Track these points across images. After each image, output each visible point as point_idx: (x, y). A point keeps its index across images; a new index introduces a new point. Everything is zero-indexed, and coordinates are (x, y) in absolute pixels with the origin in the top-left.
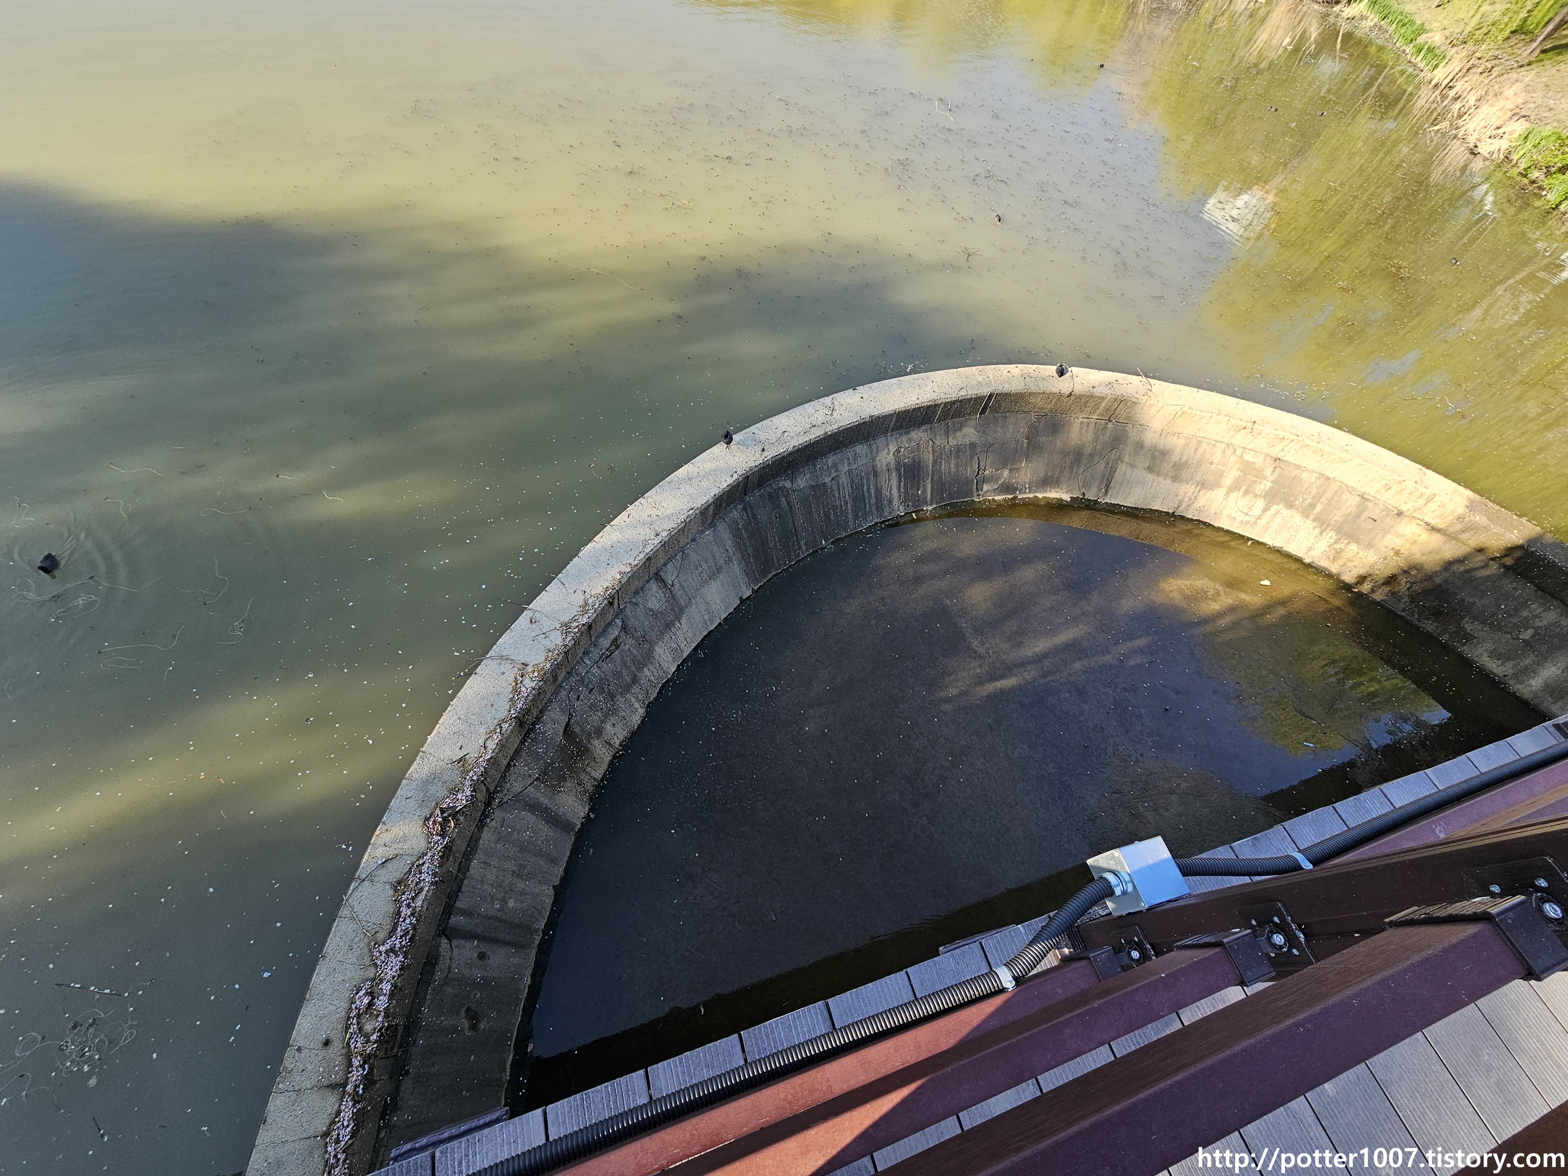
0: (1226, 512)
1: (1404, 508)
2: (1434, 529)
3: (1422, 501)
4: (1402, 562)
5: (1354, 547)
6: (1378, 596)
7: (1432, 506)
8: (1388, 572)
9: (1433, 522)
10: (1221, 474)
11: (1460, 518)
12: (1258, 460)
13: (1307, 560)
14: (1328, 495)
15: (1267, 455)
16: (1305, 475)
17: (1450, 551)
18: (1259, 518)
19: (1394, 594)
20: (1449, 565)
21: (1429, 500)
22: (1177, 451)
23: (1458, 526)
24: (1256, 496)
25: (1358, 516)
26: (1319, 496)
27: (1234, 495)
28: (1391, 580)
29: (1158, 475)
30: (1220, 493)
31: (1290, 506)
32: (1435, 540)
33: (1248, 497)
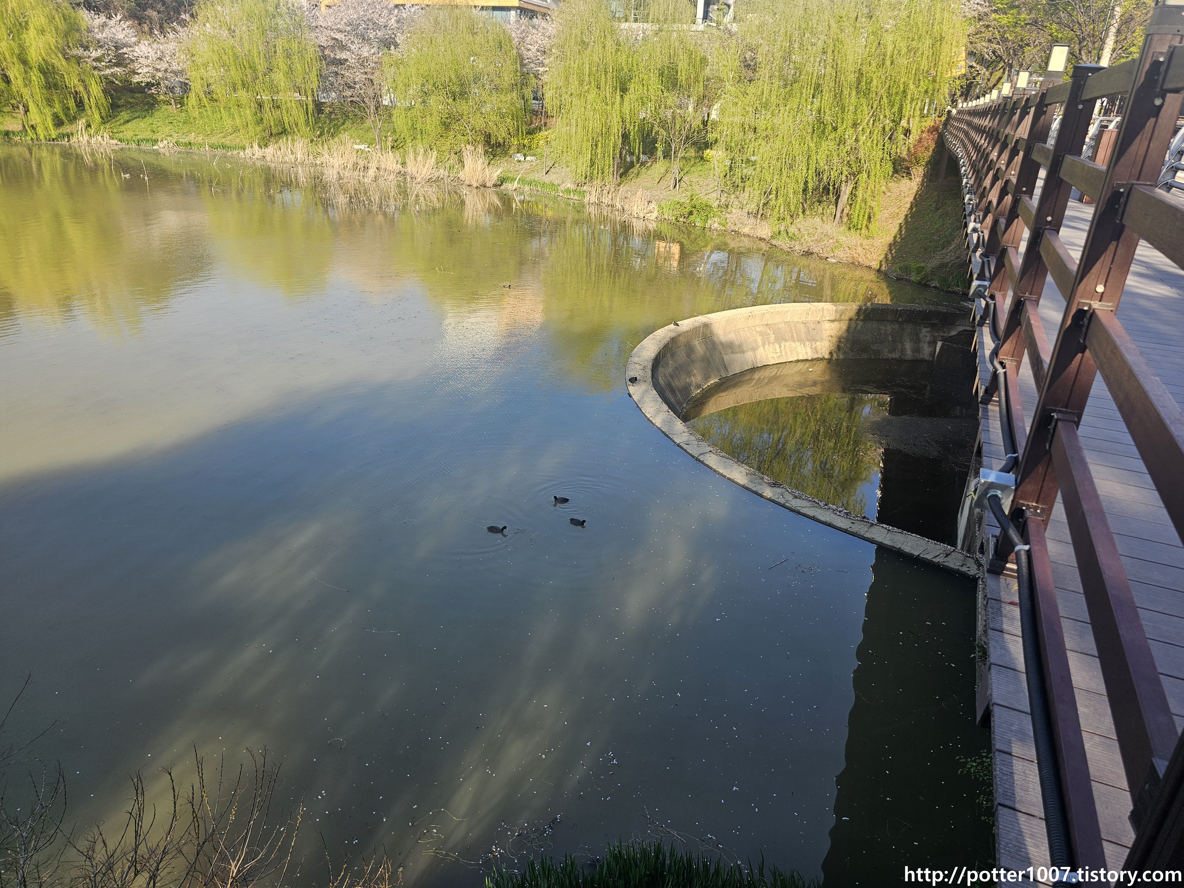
0: (769, 357)
1: (818, 319)
2: (833, 321)
3: (821, 312)
4: (835, 340)
5: (818, 343)
6: (841, 357)
7: (825, 312)
8: (836, 346)
9: (830, 319)
10: (756, 341)
11: (836, 311)
12: (762, 328)
13: (810, 359)
14: (793, 329)
15: (763, 325)
16: (780, 326)
17: (844, 326)
18: (781, 352)
19: (845, 353)
20: (848, 330)
21: (823, 311)
22: (735, 339)
23: (838, 315)
24: (773, 343)
25: (809, 331)
26: (791, 331)
27: (767, 347)
28: (839, 348)
29: (737, 353)
30: (761, 349)
31: (786, 341)
32: (836, 325)
33: (771, 345)
